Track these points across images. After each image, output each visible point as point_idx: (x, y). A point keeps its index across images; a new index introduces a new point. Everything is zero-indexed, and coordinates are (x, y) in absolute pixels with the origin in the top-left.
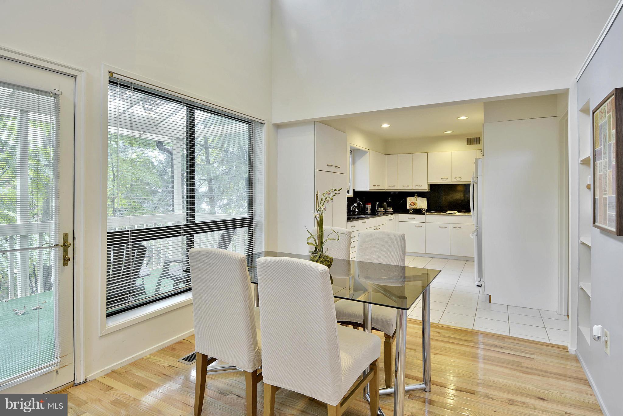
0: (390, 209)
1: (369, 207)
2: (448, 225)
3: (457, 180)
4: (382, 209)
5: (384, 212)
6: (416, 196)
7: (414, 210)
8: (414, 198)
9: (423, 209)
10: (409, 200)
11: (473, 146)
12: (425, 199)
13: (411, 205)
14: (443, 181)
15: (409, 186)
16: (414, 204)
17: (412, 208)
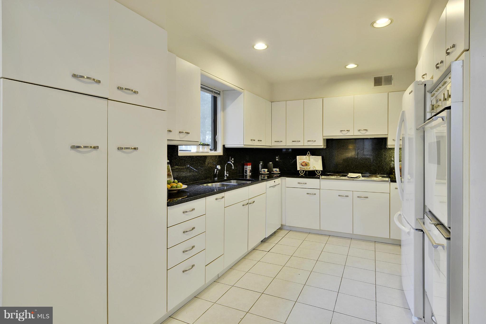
0: (276, 170)
1: (249, 168)
2: (350, 194)
3: (362, 133)
4: (266, 170)
5: (268, 174)
6: (309, 154)
7: (306, 171)
8: (306, 156)
9: (317, 171)
10: (300, 159)
11: (384, 88)
12: (319, 158)
13: (302, 165)
14: (343, 134)
15: (300, 141)
16: (306, 165)
17: (304, 169)
